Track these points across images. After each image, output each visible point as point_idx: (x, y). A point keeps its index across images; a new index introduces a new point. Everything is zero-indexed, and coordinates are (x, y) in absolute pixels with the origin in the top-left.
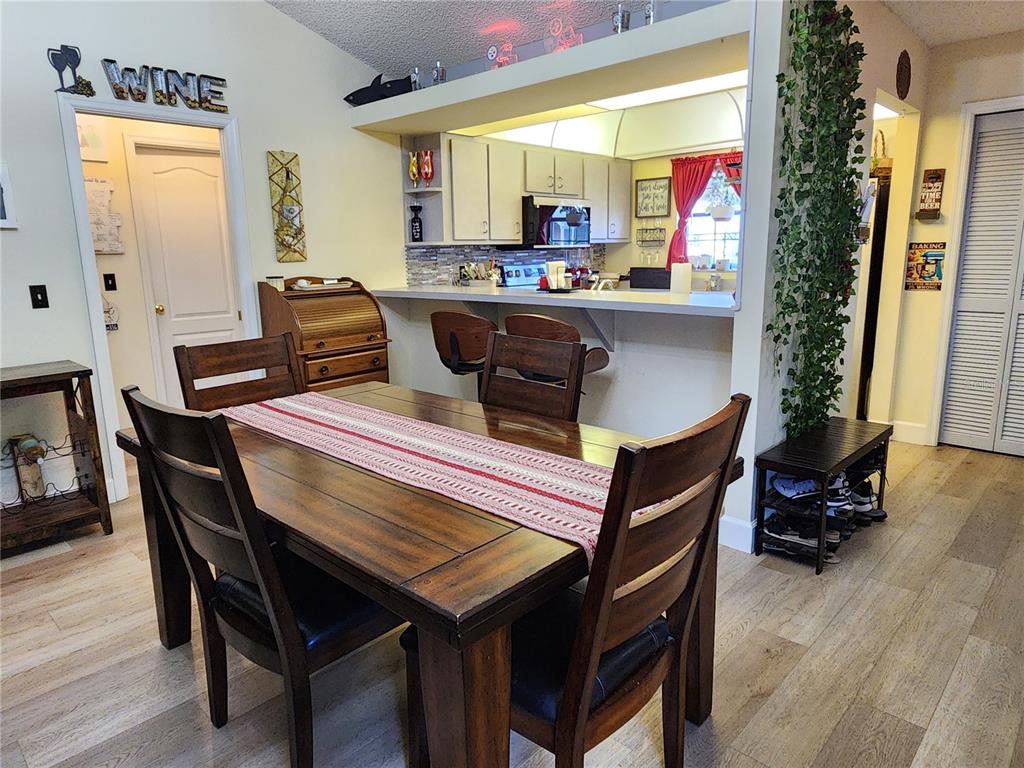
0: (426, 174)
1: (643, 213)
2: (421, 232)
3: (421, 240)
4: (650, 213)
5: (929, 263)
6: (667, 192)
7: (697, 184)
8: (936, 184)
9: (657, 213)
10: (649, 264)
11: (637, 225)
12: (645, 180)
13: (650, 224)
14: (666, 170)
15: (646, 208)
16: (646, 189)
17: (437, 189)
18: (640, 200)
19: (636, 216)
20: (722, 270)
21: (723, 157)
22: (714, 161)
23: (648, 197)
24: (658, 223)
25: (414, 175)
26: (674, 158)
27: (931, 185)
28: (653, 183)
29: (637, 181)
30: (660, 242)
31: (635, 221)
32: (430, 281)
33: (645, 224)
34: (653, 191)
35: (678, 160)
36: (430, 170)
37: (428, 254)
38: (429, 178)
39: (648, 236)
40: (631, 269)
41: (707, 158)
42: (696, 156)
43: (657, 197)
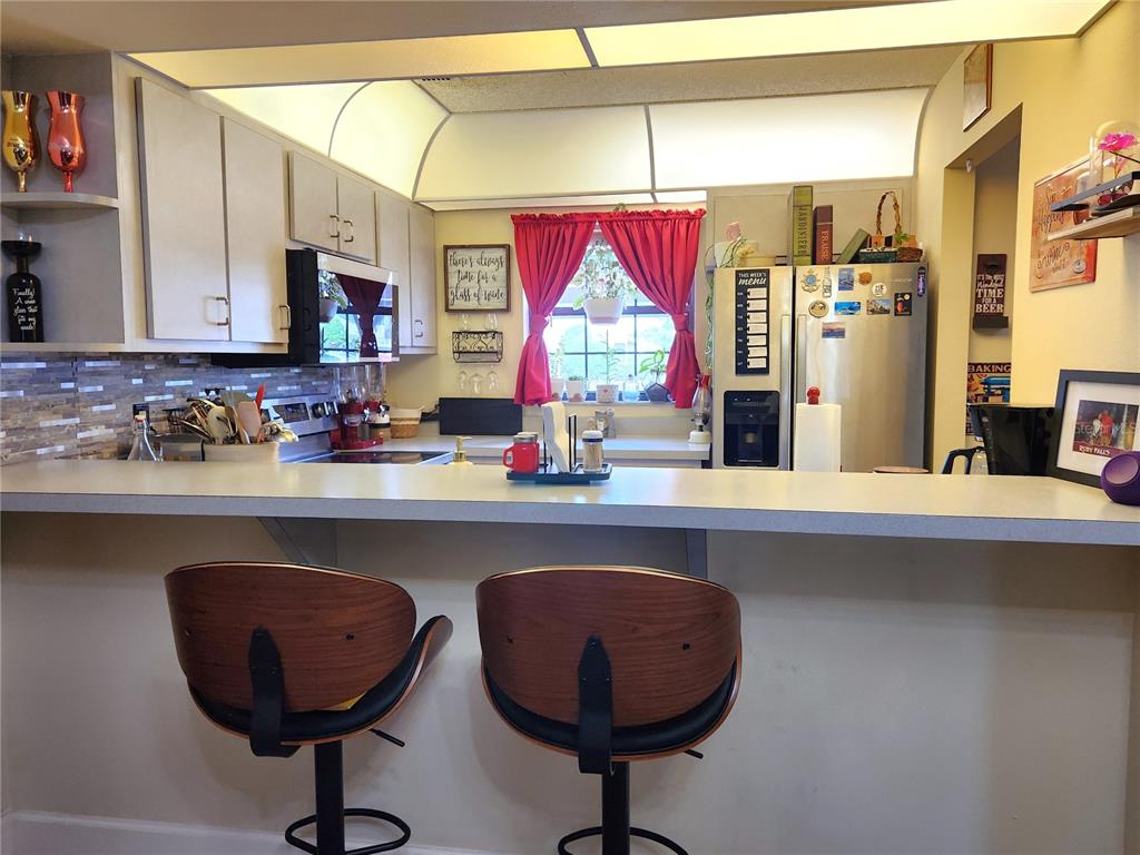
0: (66, 157)
1: (459, 304)
2: (39, 315)
3: (38, 335)
4: (472, 304)
5: (993, 394)
6: (503, 270)
7: (563, 261)
8: (996, 277)
9: (485, 305)
10: (477, 392)
11: (448, 325)
12: (463, 247)
13: (476, 324)
14: (504, 233)
15: (466, 296)
16: (463, 262)
17: (102, 200)
18: (453, 281)
19: (447, 310)
20: (609, 403)
21: (604, 218)
22: (590, 225)
23: (468, 276)
24: (493, 322)
25: (18, 154)
26: (517, 213)
27: (989, 277)
28: (476, 254)
29: (447, 248)
30: (495, 355)
31: (444, 318)
32: (60, 448)
33: (467, 323)
34: (477, 267)
35: (528, 217)
36: (78, 149)
37: (53, 376)
38: (68, 169)
39: (469, 344)
40: (440, 399)
41: (578, 219)
42: (559, 213)
43: (485, 278)
